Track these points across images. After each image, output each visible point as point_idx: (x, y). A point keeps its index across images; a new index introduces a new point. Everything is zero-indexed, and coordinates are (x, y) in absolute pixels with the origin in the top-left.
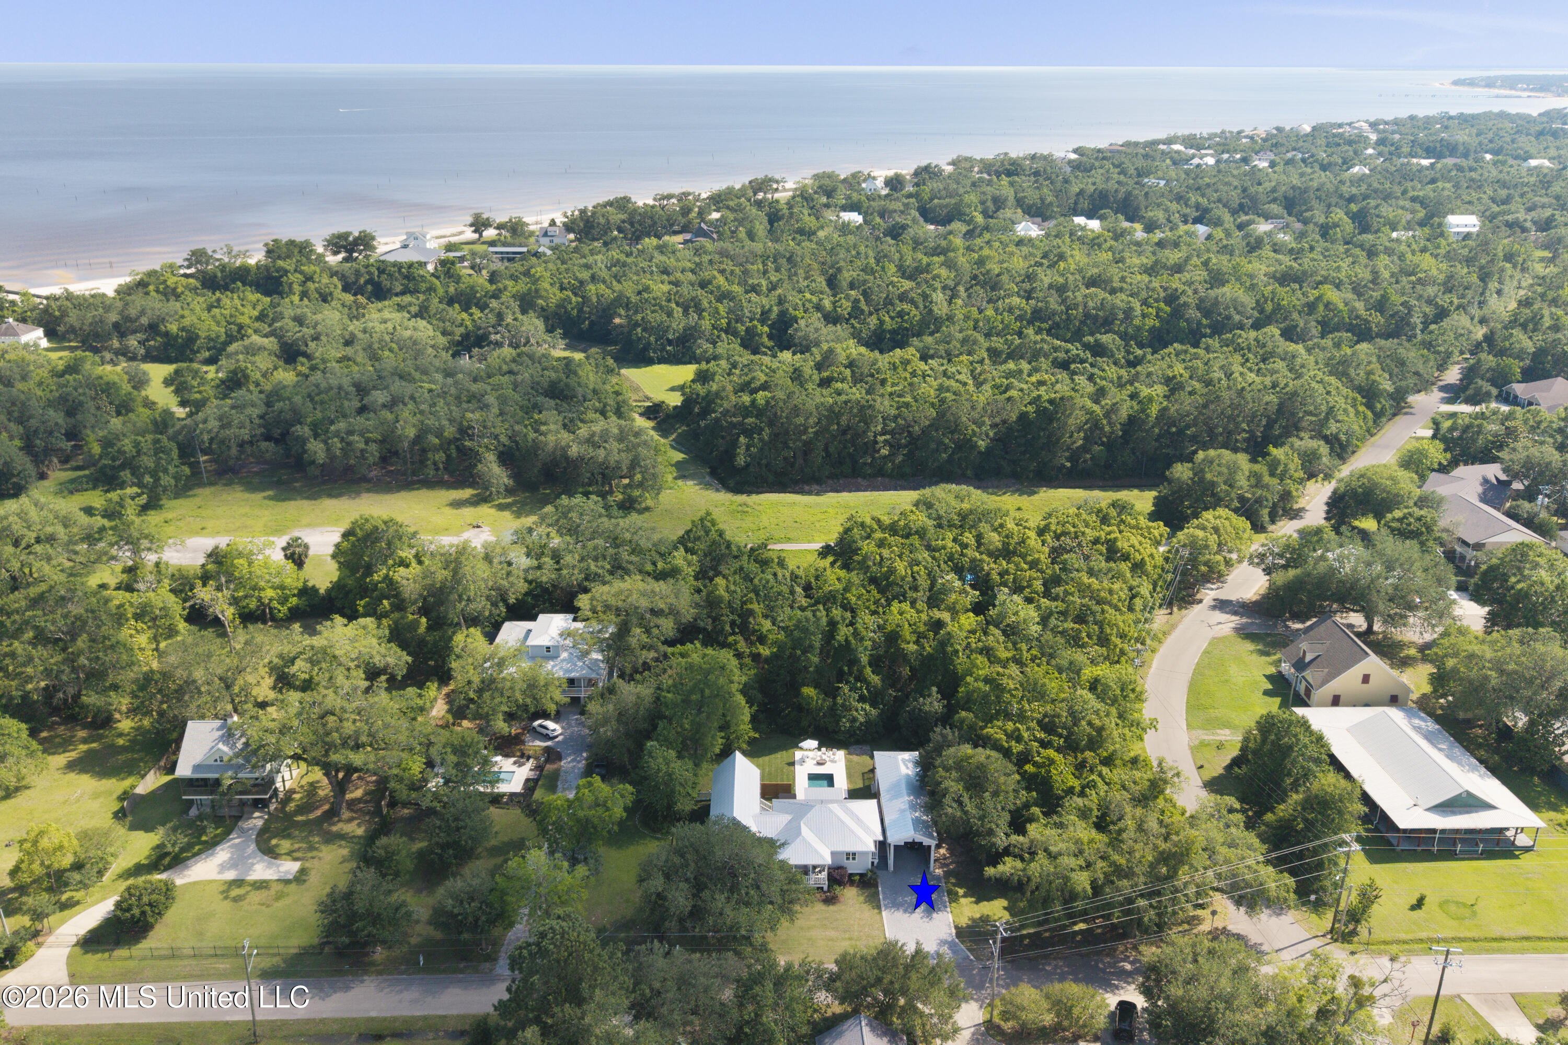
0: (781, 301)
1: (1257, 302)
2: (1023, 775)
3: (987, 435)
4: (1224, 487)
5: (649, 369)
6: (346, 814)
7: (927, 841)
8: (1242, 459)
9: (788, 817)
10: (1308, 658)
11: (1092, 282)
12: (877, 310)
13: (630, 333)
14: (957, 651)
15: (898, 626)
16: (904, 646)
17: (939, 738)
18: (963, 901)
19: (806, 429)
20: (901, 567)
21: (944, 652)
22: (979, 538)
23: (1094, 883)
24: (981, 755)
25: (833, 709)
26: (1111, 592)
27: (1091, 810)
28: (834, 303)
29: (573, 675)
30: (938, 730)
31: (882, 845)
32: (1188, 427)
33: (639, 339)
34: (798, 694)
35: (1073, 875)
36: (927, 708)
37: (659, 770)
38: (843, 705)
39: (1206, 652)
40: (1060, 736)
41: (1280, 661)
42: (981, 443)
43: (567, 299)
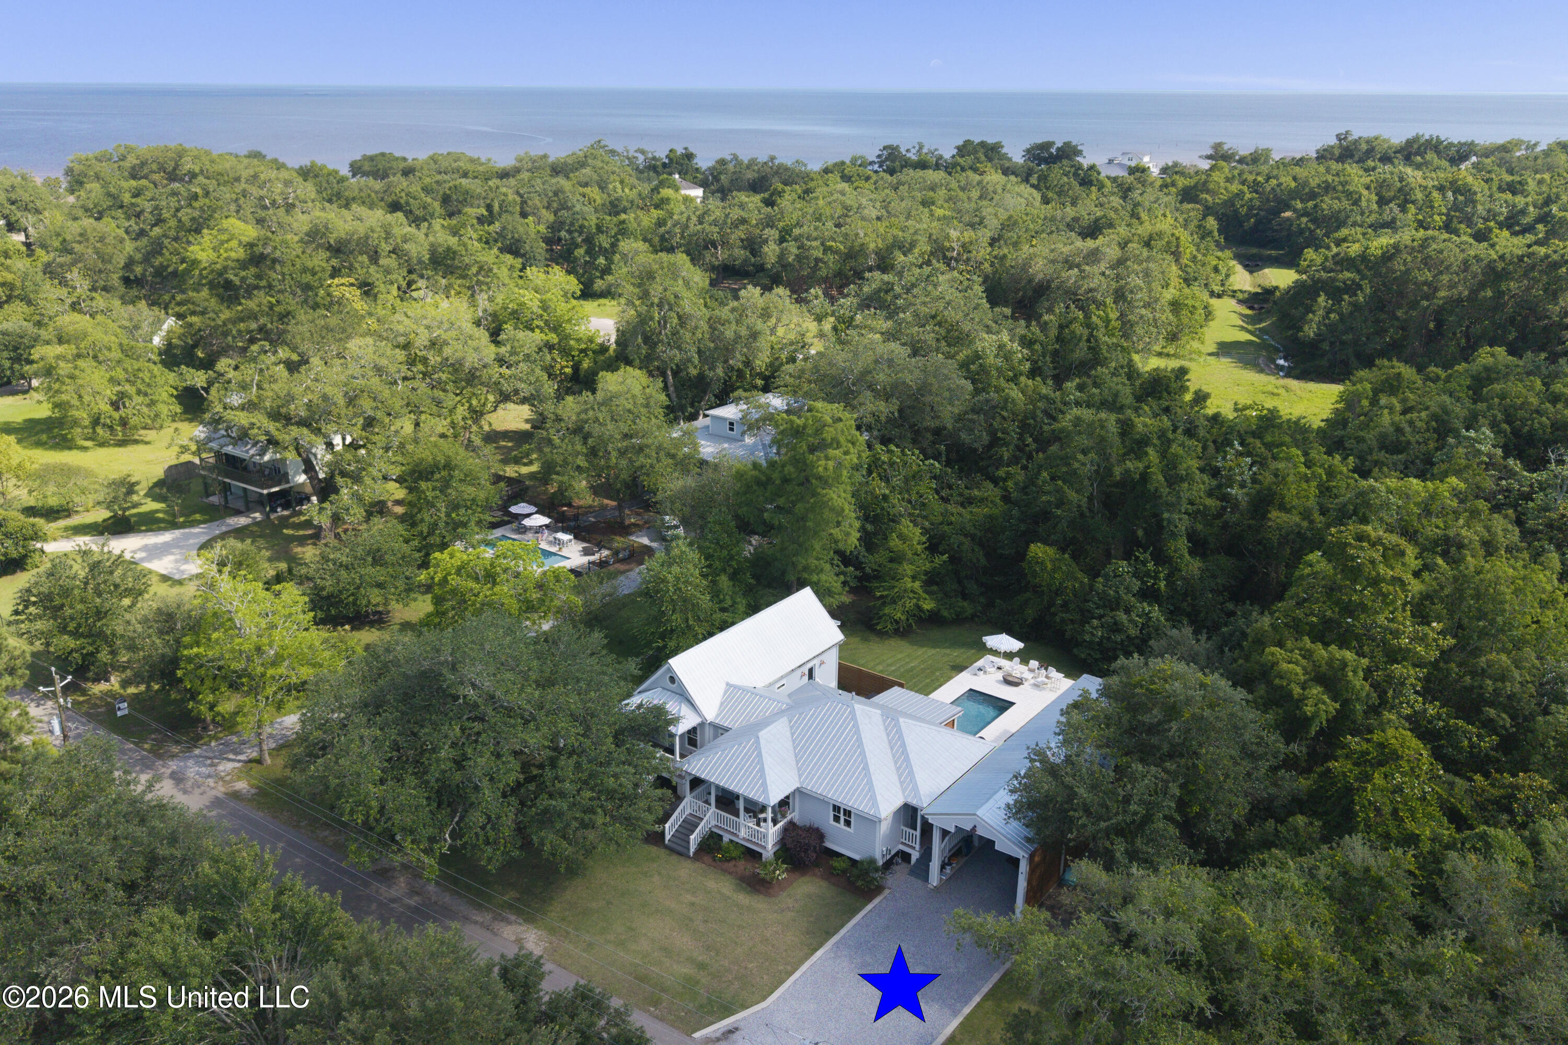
7: (1003, 844)
9: (783, 706)
38: (1104, 596)
43: (1240, 195)
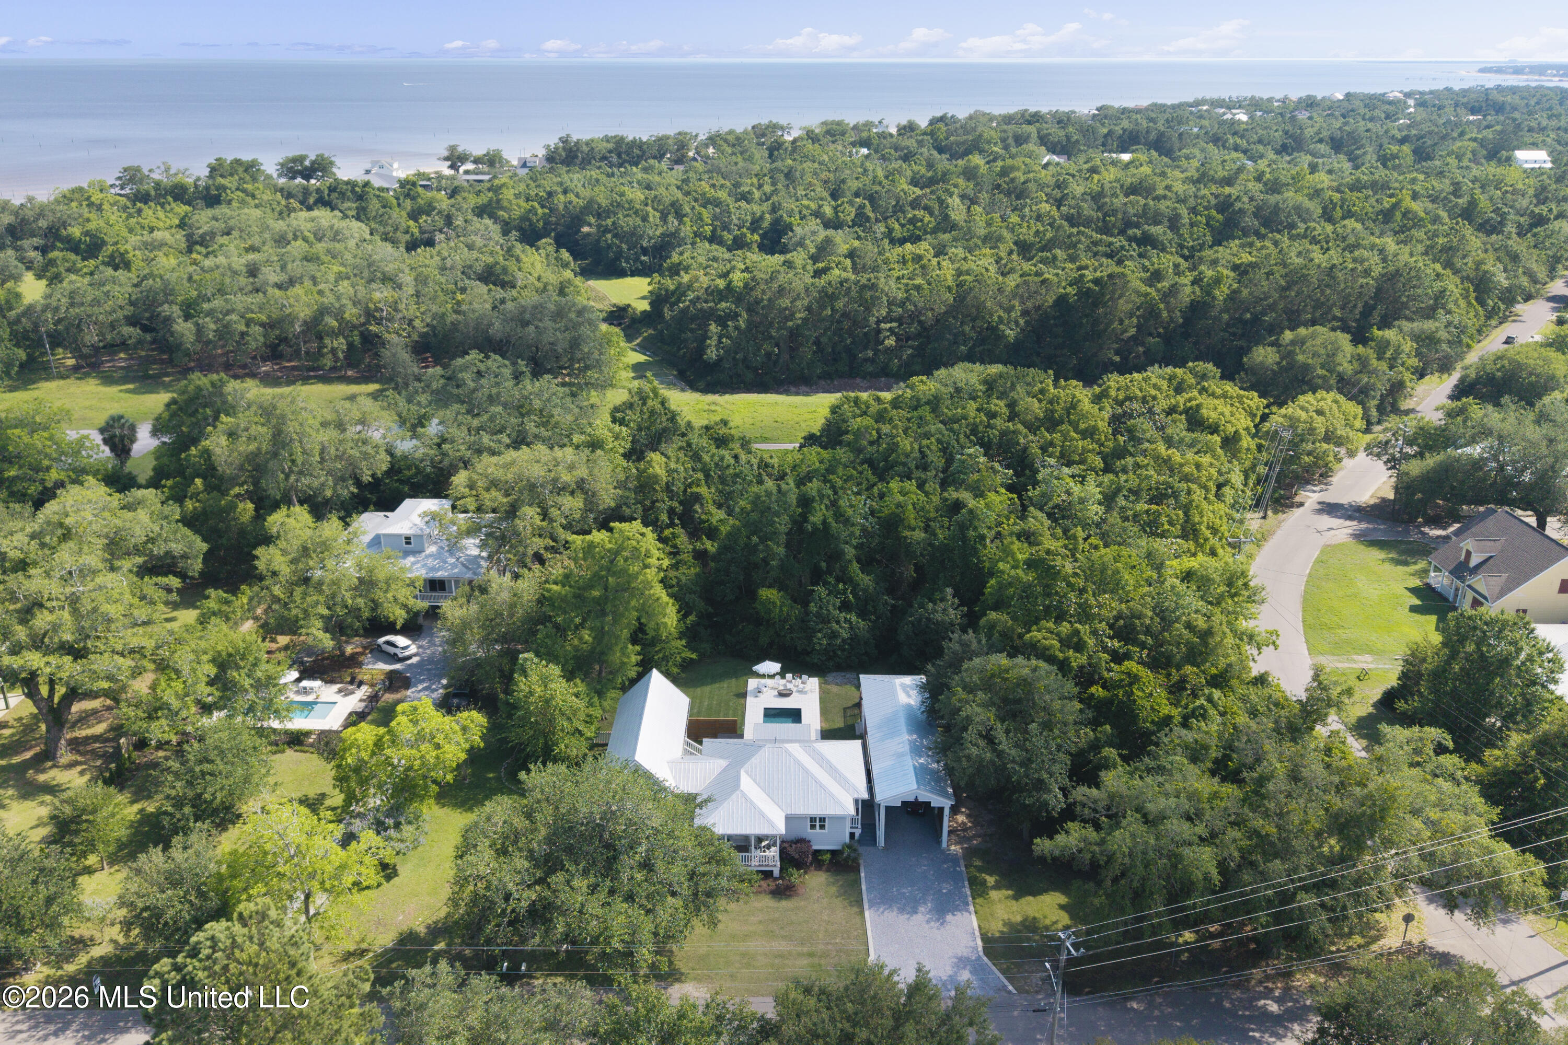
0: (774, 209)
1: (1324, 209)
2: (1087, 700)
3: (1017, 323)
4: (1320, 372)
5: (620, 281)
6: (65, 756)
7: (937, 801)
8: (1344, 339)
9: (723, 763)
10: (1474, 561)
11: (1132, 190)
12: (886, 219)
13: (598, 241)
14: (982, 538)
15: (899, 505)
16: (907, 533)
17: (957, 647)
18: (994, 894)
19: (793, 314)
20: (906, 444)
21: (964, 539)
22: (1012, 405)
23: (1222, 866)
24: (1022, 667)
25: (803, 620)
26: (1198, 466)
27: (1206, 748)
28: (835, 208)
29: (440, 574)
30: (955, 636)
31: (867, 807)
32: (1264, 313)
33: (609, 247)
34: (752, 595)
35: (1186, 851)
36: (939, 617)
37: (531, 693)
38: (818, 615)
39: (1319, 562)
40: (1143, 646)
41: (1426, 571)
42: (1008, 332)
43: (532, 210)
